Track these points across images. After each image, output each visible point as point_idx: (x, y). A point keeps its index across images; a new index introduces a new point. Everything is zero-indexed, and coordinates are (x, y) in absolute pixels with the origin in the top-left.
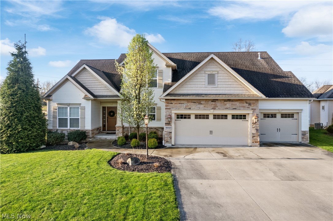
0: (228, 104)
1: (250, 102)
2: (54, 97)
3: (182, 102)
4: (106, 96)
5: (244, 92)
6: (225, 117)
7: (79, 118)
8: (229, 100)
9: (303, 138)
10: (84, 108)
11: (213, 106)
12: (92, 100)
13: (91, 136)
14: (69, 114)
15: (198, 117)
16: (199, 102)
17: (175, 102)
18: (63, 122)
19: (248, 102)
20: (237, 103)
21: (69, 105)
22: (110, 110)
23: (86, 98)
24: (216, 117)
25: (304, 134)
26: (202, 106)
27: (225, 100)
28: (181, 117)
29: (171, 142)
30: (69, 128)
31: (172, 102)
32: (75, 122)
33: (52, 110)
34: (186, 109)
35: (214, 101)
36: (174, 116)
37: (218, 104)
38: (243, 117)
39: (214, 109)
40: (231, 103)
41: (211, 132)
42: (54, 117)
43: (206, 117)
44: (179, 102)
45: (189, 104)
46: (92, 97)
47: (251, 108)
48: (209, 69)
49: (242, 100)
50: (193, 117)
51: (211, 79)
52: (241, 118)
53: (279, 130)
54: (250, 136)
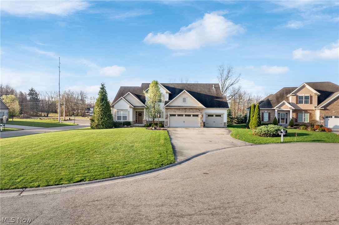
0: (191, 110)
1: (199, 109)
2: (114, 107)
3: (172, 109)
4: (139, 106)
5: (198, 106)
6: (190, 115)
7: (127, 116)
8: (191, 109)
9: (224, 125)
10: (129, 112)
11: (185, 111)
12: (133, 108)
13: (132, 124)
14: (122, 114)
15: (179, 115)
16: (179, 109)
17: (170, 109)
18: (119, 118)
20: (195, 110)
21: (122, 110)
22: (139, 113)
23: (130, 107)
24: (186, 115)
25: (225, 123)
26: (180, 111)
27: (190, 109)
28: (171, 115)
29: (167, 126)
30: (122, 120)
31: (168, 109)
32: (125, 118)
33: (114, 112)
34: (174, 112)
35: (185, 109)
36: (169, 115)
37: (187, 110)
38: (197, 116)
39: (185, 112)
40: (192, 110)
41: (184, 122)
42: (115, 116)
43: (182, 115)
44: (171, 109)
45: (175, 110)
46: (133, 107)
47: (200, 112)
48: (184, 96)
49: (196, 109)
50: (177, 115)
51: (184, 100)
53: (214, 122)
54: (200, 123)
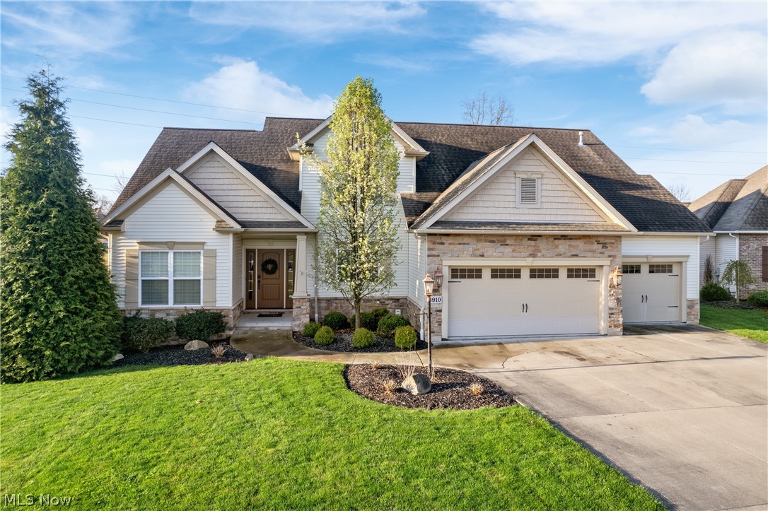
0: (563, 246)
1: (607, 241)
2: (127, 225)
3: (466, 240)
4: (270, 224)
5: (594, 220)
6: (552, 273)
7: (201, 278)
8: (564, 237)
9: (688, 314)
10: (212, 255)
11: (530, 250)
12: (236, 234)
13: (231, 324)
14: (171, 269)
15: (498, 273)
16: (501, 240)
17: (450, 240)
18: (153, 290)
19: (602, 240)
20: (580, 244)
21: (171, 245)
22: (267, 257)
23: (221, 229)
24: (536, 273)
25: (691, 306)
26: (508, 250)
27: (556, 238)
28: (457, 273)
29: (439, 333)
30: (171, 304)
31: (444, 239)
32: (188, 289)
33: (124, 257)
34: (474, 255)
35: (533, 238)
36: (446, 272)
37: (542, 244)
38: (588, 273)
39: (533, 255)
40: (568, 242)
41: (525, 307)
42: (131, 278)
43: (514, 273)
44: (460, 240)
45: (480, 245)
46: (238, 227)
47: (607, 253)
48: (523, 168)
49: (589, 237)
50: (486, 274)
51: (528, 191)
52: (585, 276)
53: (644, 298)
54: (604, 314)
